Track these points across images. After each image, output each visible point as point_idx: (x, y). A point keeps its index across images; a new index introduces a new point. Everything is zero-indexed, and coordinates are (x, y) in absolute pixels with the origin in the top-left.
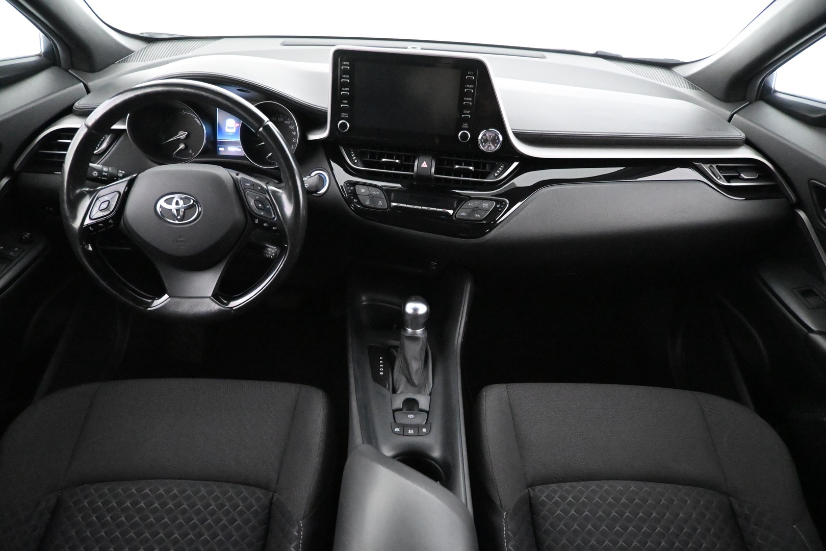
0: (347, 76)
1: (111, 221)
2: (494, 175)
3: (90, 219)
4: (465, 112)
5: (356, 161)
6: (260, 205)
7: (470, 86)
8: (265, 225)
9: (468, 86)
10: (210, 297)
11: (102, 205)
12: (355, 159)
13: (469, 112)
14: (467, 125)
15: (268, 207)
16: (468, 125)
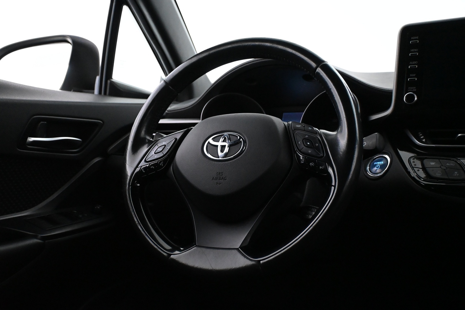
0: (415, 50)
1: (161, 164)
3: (145, 161)
5: (424, 140)
6: (308, 143)
8: (311, 164)
10: (237, 249)
11: (158, 149)
15: (317, 145)
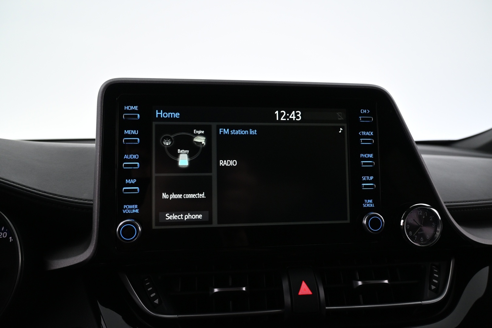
0: (134, 132)
2: (430, 288)
4: (364, 179)
5: (157, 301)
7: (368, 134)
9: (364, 133)
12: (154, 298)
13: (372, 178)
14: (371, 201)
16: (373, 202)
